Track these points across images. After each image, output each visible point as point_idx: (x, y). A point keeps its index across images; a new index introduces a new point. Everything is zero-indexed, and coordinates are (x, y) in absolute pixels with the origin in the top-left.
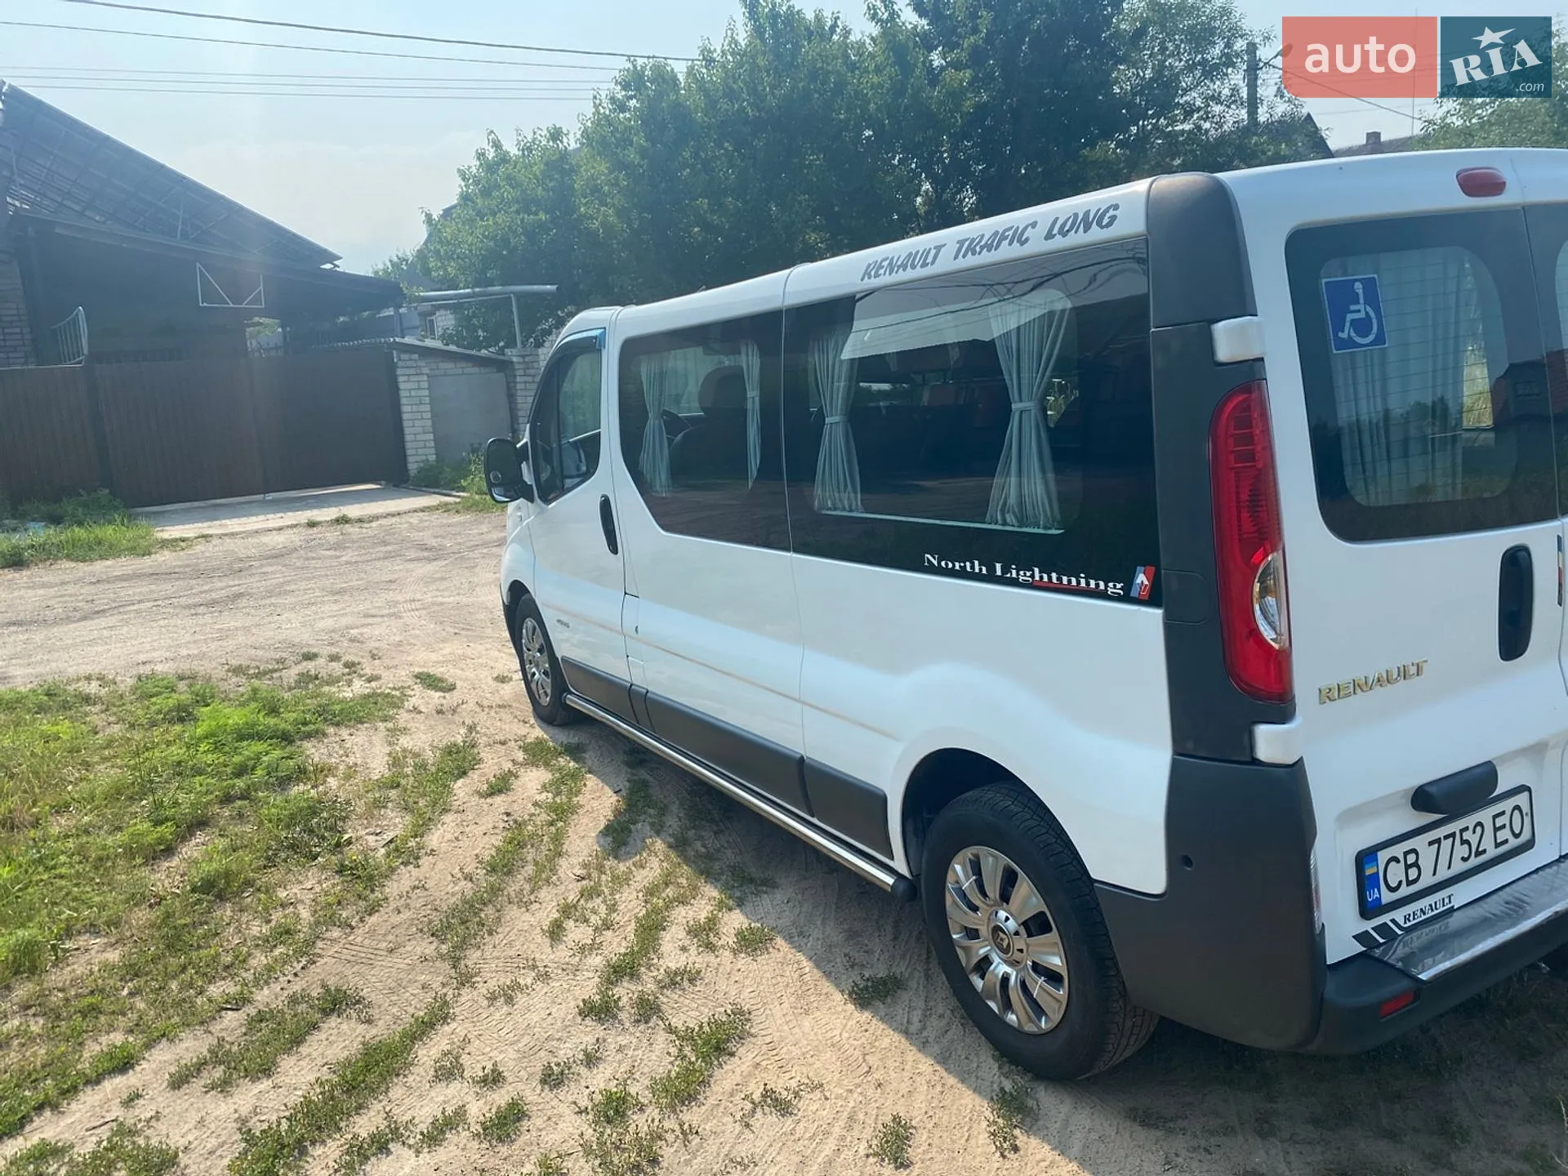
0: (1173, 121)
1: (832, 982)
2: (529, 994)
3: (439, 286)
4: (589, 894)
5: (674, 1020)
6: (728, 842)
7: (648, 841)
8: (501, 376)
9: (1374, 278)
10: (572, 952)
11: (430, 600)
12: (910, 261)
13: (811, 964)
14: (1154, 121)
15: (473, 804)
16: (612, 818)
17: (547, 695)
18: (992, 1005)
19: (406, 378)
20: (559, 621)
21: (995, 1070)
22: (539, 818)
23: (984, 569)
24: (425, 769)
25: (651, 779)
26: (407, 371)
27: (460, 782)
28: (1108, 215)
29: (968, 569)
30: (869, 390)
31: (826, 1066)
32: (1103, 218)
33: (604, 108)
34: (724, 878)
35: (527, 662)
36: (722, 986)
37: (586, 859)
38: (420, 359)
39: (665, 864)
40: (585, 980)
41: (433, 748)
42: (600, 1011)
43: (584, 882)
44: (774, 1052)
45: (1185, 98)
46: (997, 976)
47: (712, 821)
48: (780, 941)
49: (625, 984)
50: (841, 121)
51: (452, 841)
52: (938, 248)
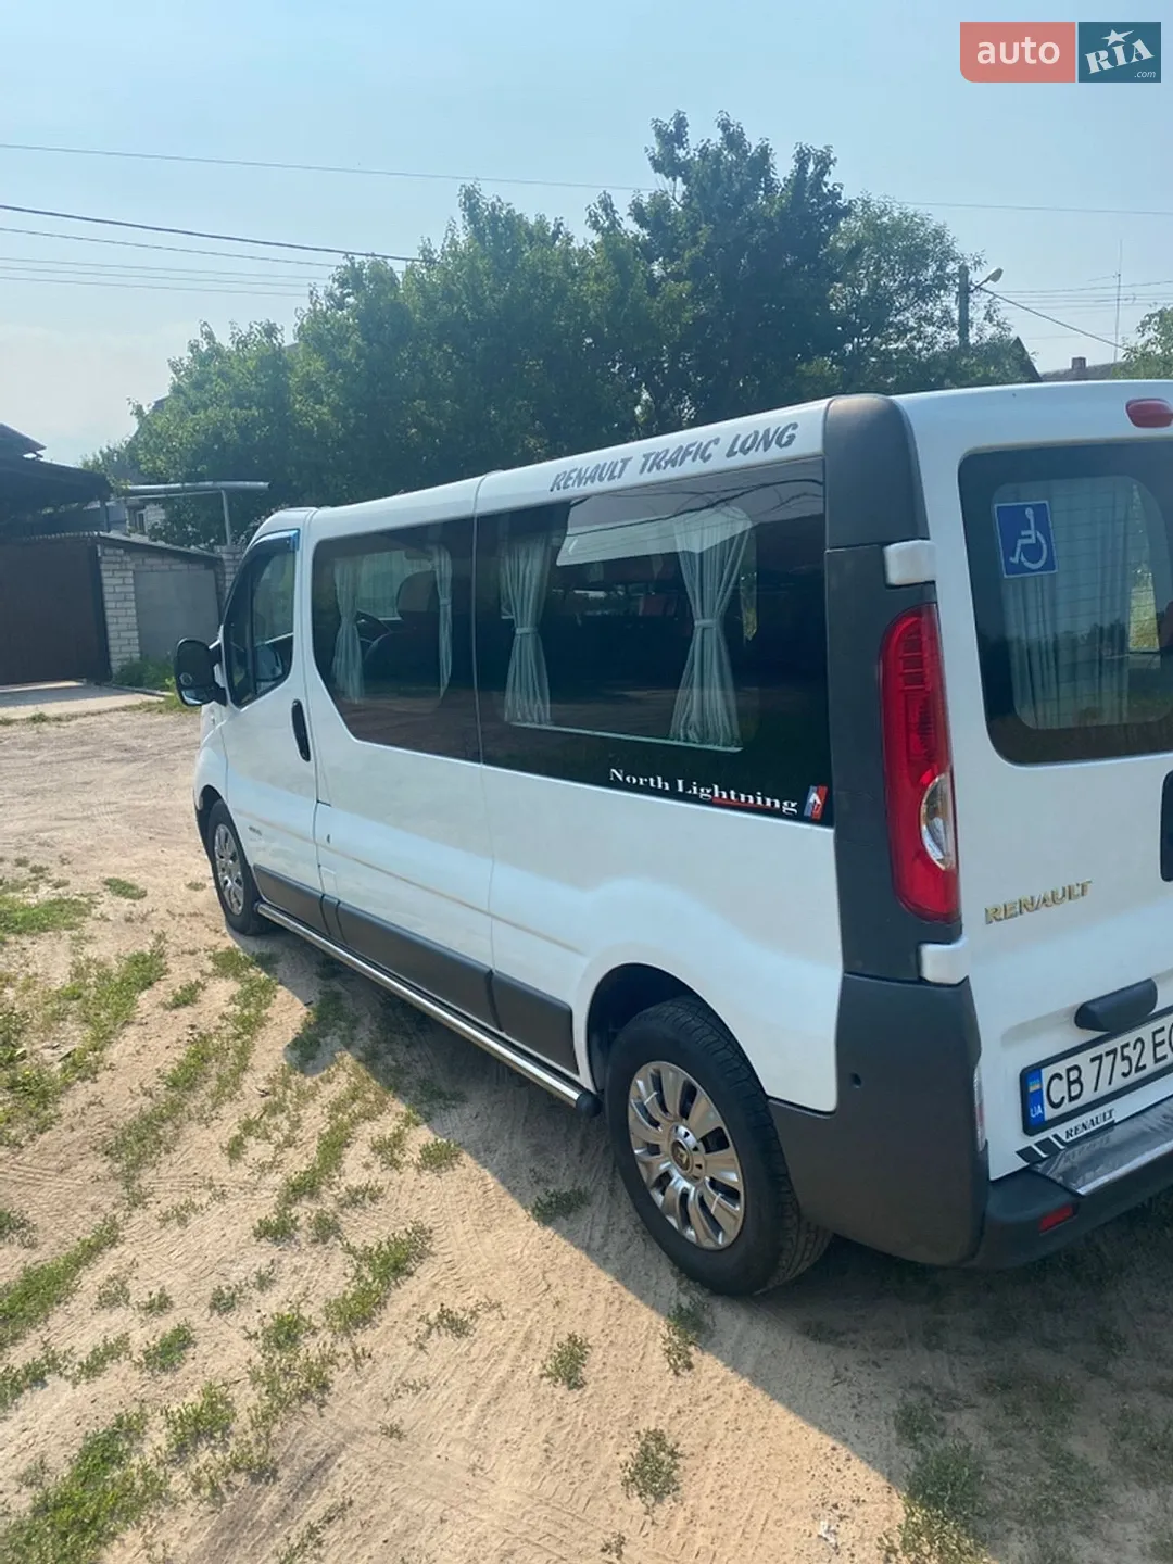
0: (888, 340)
1: (516, 1198)
2: (203, 1215)
3: (147, 480)
4: (273, 1109)
5: (353, 1239)
6: (420, 1055)
7: (338, 1055)
8: (210, 574)
9: (1044, 504)
10: (251, 1170)
11: (126, 803)
12: (598, 473)
13: (495, 1180)
14: (869, 339)
15: (157, 1016)
16: (300, 1031)
17: (239, 904)
18: (672, 1220)
19: (110, 574)
20: (251, 828)
21: (674, 1287)
22: (225, 1031)
23: (666, 784)
24: (109, 980)
25: (343, 990)
26: (112, 566)
27: (145, 994)
28: (787, 434)
29: (652, 785)
30: (586, 597)
31: (505, 1286)
32: (782, 437)
33: (321, 305)
34: (413, 1092)
35: (219, 870)
36: (404, 1202)
37: (272, 1074)
38: (125, 554)
39: (353, 1079)
40: (263, 1199)
41: (119, 956)
42: (277, 1232)
43: (268, 1098)
44: (453, 1272)
45: (899, 318)
46: (676, 1191)
47: (406, 1034)
48: (465, 1157)
49: (304, 1203)
50: (561, 326)
51: (133, 1055)
52: (625, 462)
